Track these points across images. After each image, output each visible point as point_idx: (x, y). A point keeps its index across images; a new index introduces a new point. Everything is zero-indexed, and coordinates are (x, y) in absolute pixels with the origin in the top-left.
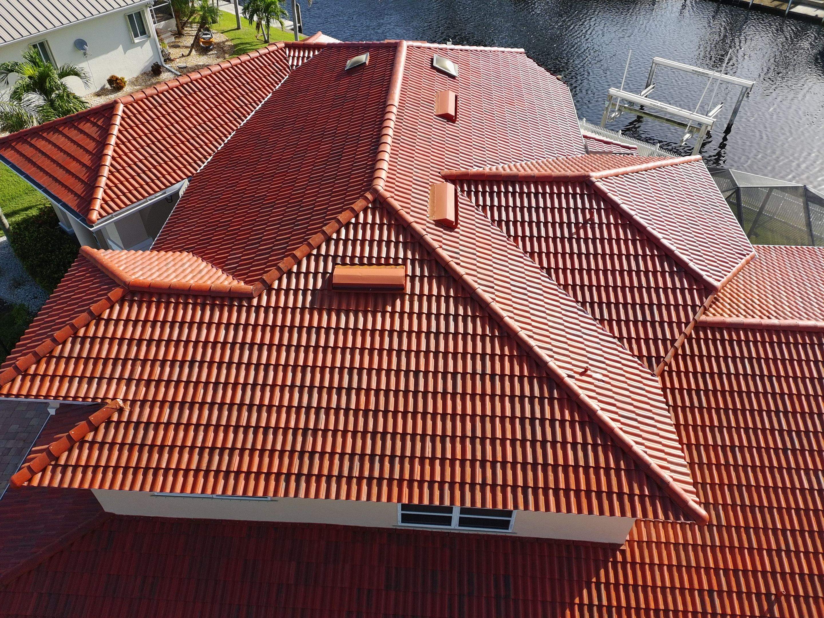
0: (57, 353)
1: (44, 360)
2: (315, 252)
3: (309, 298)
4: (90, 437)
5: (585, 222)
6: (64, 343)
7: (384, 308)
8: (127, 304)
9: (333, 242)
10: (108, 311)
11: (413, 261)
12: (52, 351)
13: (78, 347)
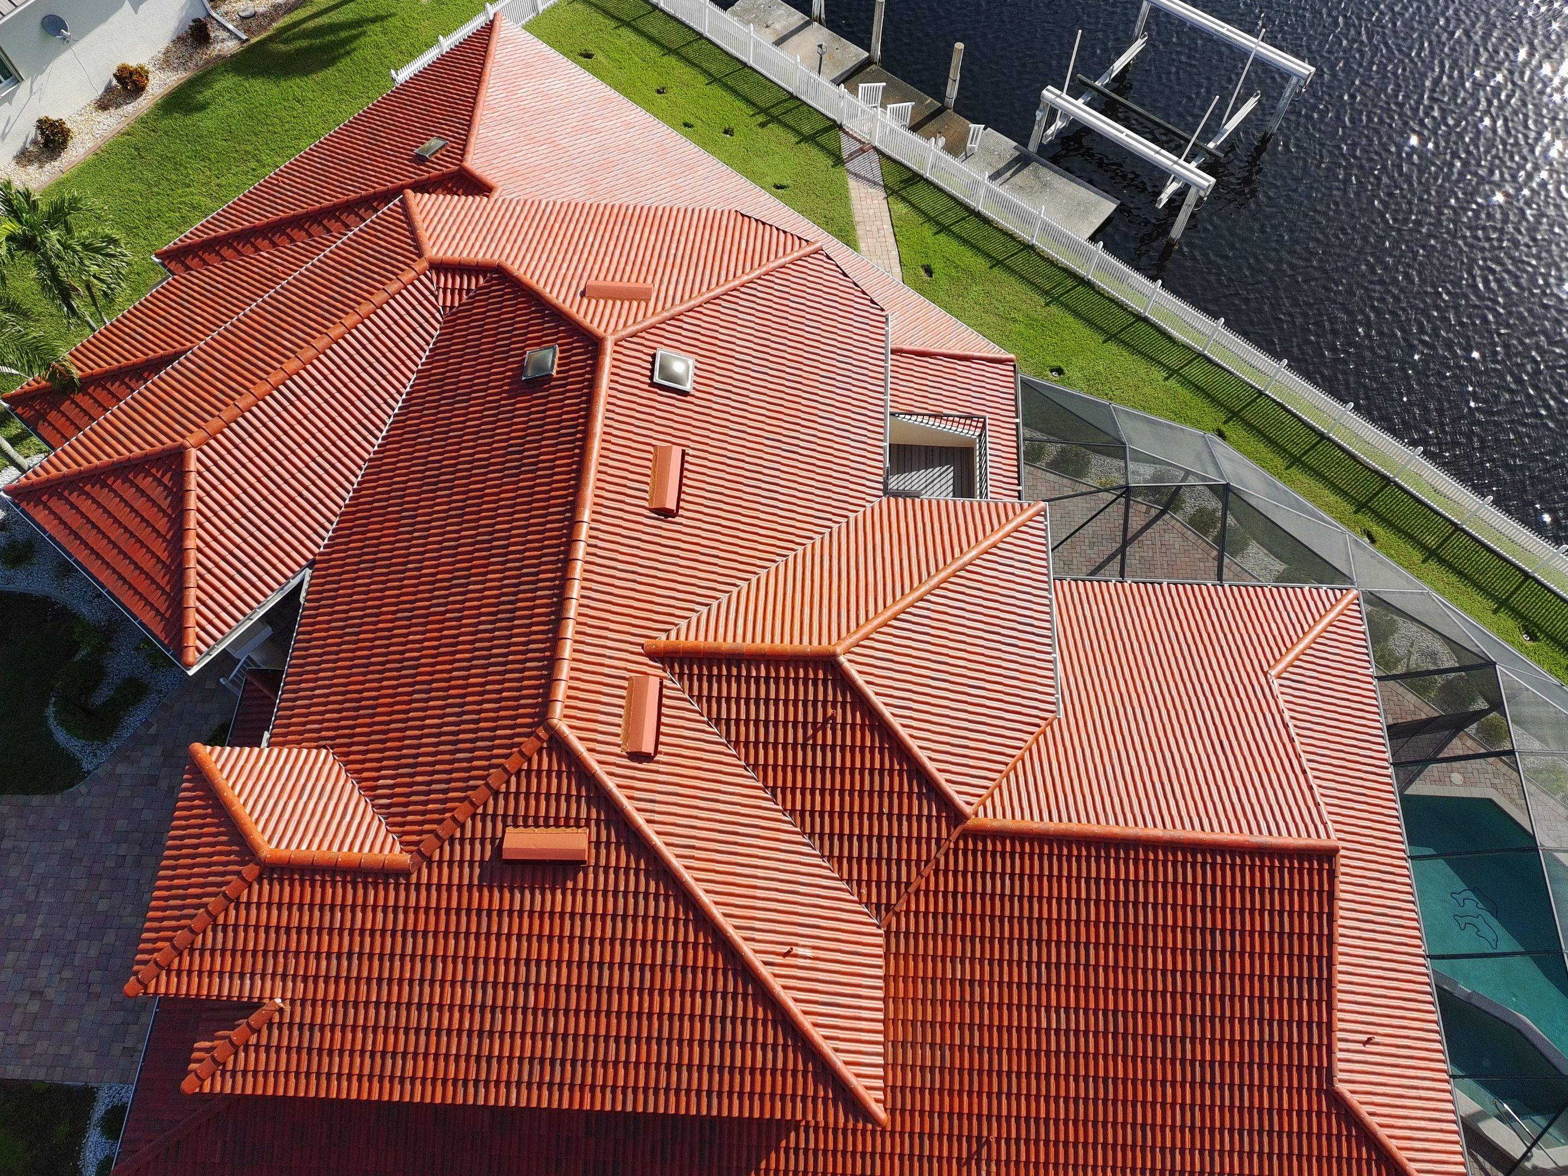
0: (198, 944)
1: (186, 953)
2: (480, 810)
3: (477, 871)
4: (253, 1040)
5: (825, 720)
6: (204, 932)
7: (564, 884)
8: (266, 882)
9: (501, 797)
10: (246, 891)
11: (598, 822)
12: (192, 943)
13: (220, 935)
